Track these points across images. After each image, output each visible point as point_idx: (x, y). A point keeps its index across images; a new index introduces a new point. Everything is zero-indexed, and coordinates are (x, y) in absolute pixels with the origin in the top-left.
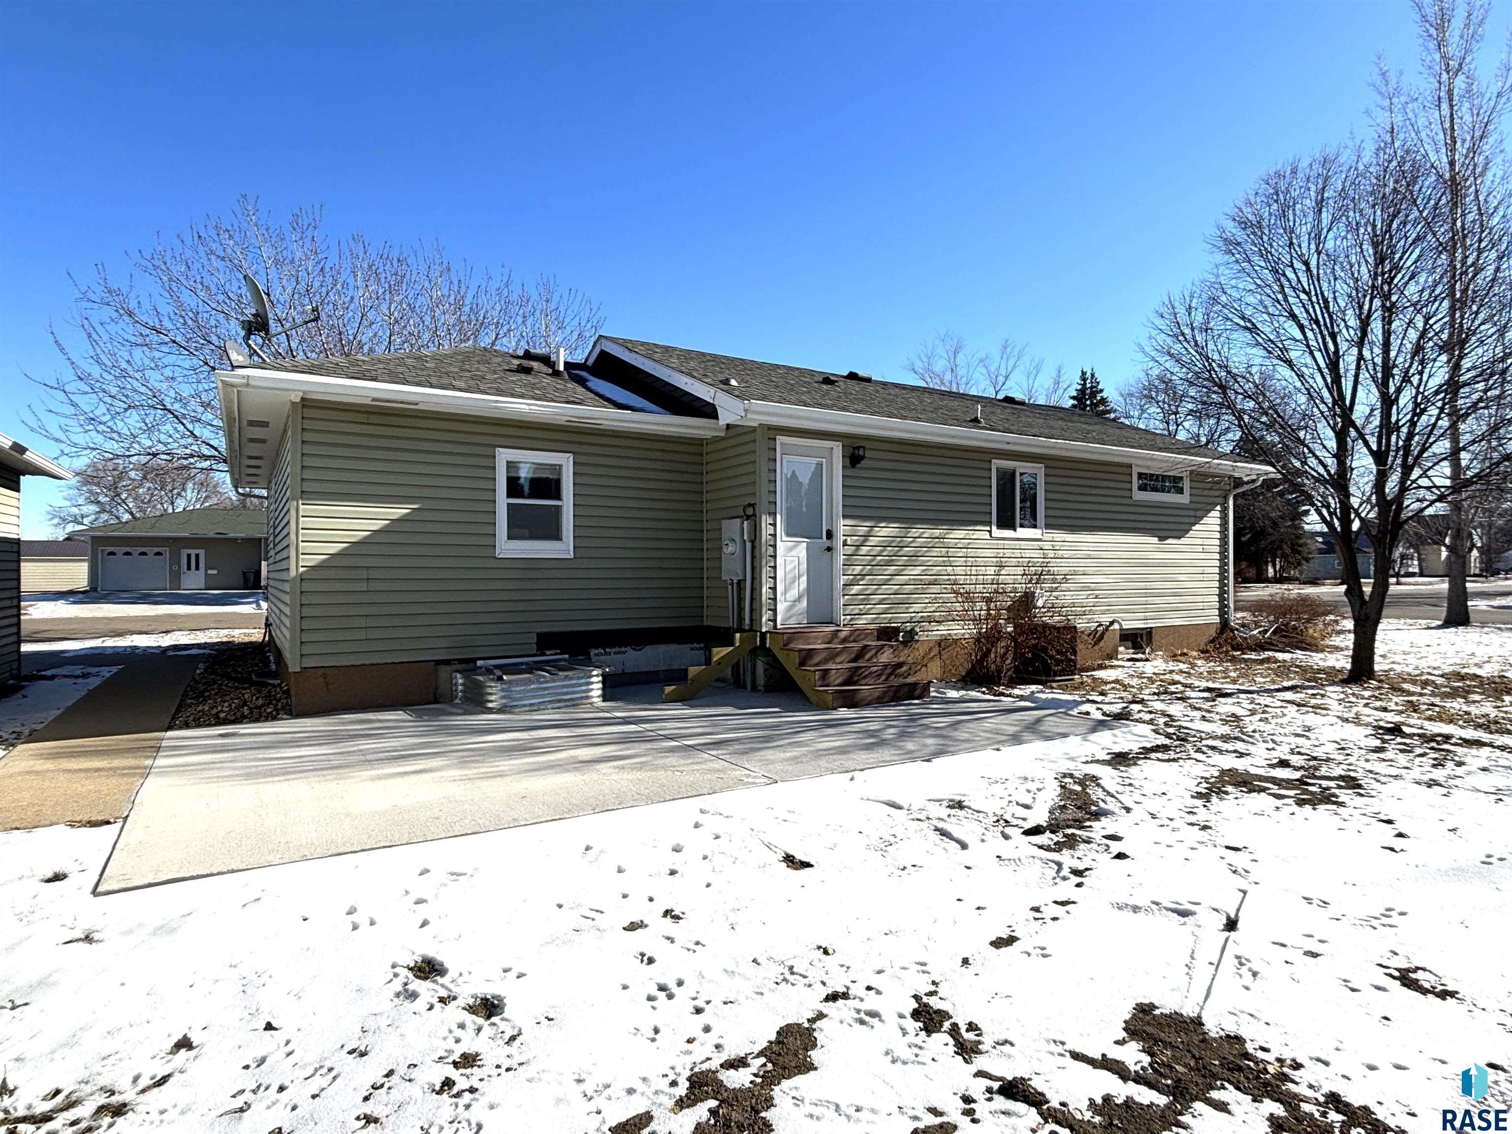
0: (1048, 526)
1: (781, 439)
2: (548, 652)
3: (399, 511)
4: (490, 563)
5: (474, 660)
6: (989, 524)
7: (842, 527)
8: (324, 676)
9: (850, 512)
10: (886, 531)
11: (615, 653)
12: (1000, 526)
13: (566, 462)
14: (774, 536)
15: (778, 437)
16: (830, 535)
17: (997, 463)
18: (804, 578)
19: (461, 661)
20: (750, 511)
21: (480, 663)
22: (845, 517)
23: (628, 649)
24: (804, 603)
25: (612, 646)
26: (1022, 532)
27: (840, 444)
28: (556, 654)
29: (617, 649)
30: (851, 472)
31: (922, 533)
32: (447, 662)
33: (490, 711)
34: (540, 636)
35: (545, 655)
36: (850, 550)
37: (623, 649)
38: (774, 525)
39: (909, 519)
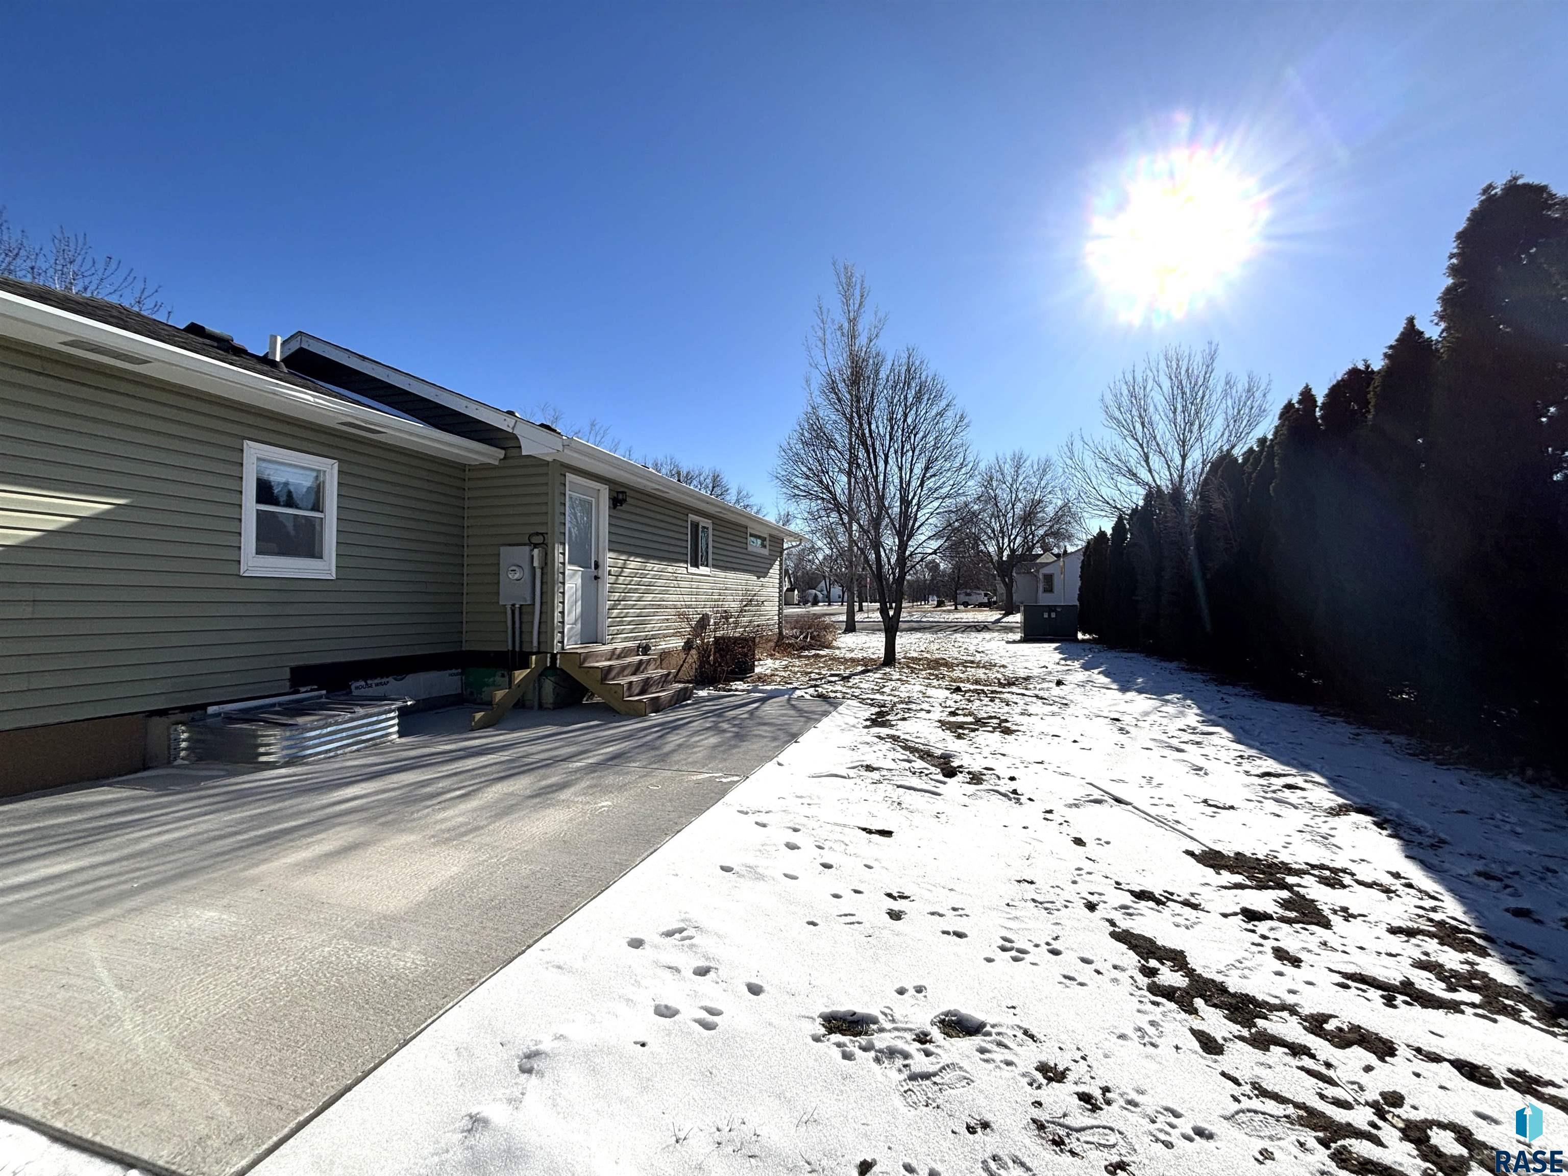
0: (714, 566)
1: (570, 477)
2: (302, 689)
3: (91, 506)
4: (235, 584)
5: (204, 707)
6: (686, 562)
7: (610, 559)
9: (614, 546)
10: (634, 563)
11: (377, 685)
12: (691, 566)
13: (330, 469)
14: (564, 564)
15: (567, 474)
16: (597, 566)
17: (692, 517)
18: (579, 603)
19: (184, 709)
20: (538, 540)
21: (211, 710)
22: (610, 550)
23: (390, 679)
24: (579, 626)
25: (374, 677)
26: (703, 570)
27: (607, 487)
28: (312, 690)
29: (377, 681)
30: (614, 513)
31: (654, 567)
32: (163, 713)
33: (270, 766)
34: (294, 670)
35: (298, 692)
36: (612, 579)
37: (385, 680)
38: (564, 554)
39: (647, 557)
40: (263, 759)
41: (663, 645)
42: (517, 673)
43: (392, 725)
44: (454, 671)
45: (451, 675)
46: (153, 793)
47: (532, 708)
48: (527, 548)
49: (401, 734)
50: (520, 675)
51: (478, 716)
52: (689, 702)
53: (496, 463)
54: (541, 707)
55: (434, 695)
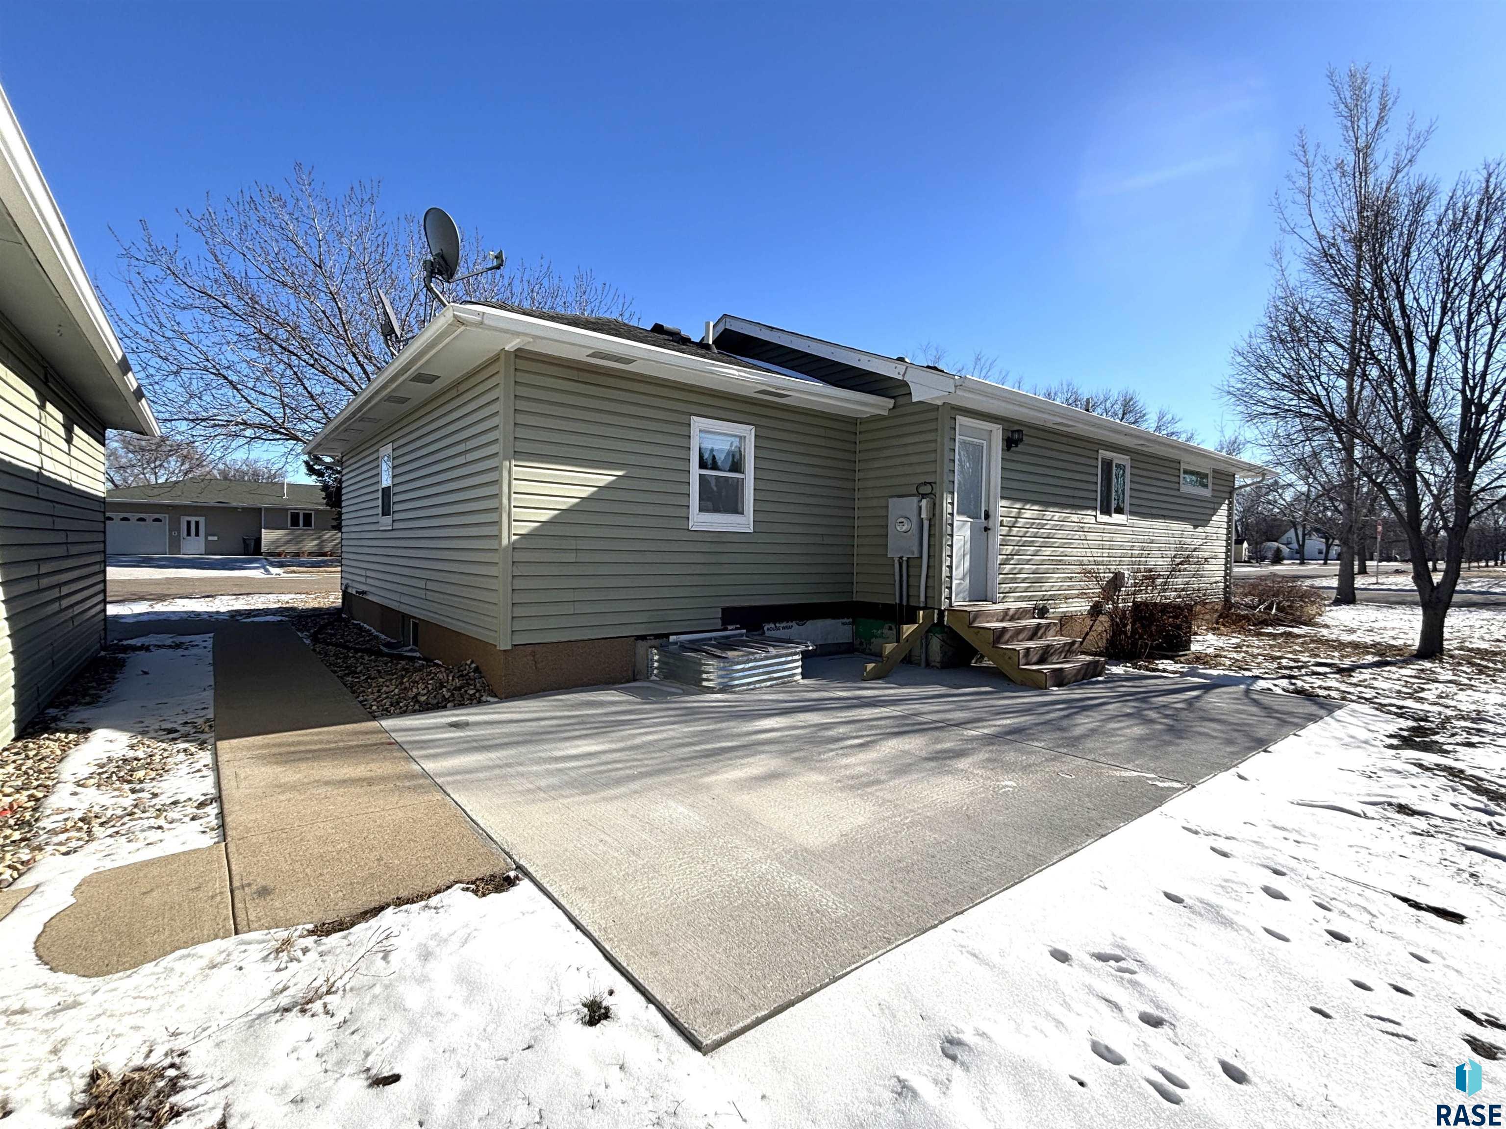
0: (1132, 513)
1: (961, 420)
2: (730, 627)
3: (604, 478)
4: (685, 536)
5: (667, 636)
6: (1095, 509)
7: (1002, 508)
8: (534, 654)
9: (1007, 493)
10: (1030, 512)
11: (784, 628)
12: (1102, 513)
13: (748, 432)
14: (952, 514)
15: (958, 417)
16: (987, 516)
17: (1104, 454)
18: (968, 557)
19: (657, 636)
20: (927, 489)
21: (672, 638)
22: (1002, 498)
23: (795, 624)
24: (967, 581)
25: (781, 621)
26: (1117, 518)
27: (1000, 426)
28: (736, 629)
29: (784, 624)
30: (1008, 455)
31: (1055, 515)
32: (643, 638)
33: (711, 690)
34: (724, 610)
35: (726, 629)
36: (1005, 530)
37: (790, 624)
38: (952, 504)
39: (1046, 504)
40: (705, 684)
41: (1064, 608)
42: (905, 627)
43: (796, 666)
44: (845, 620)
45: (844, 624)
46: (639, 700)
47: (919, 665)
48: (915, 499)
49: (804, 676)
50: (908, 629)
51: (870, 666)
52: (1100, 679)
53: (886, 413)
54: (928, 665)
55: (829, 642)
